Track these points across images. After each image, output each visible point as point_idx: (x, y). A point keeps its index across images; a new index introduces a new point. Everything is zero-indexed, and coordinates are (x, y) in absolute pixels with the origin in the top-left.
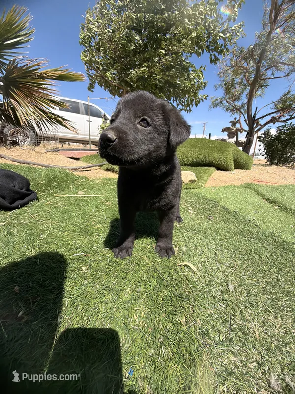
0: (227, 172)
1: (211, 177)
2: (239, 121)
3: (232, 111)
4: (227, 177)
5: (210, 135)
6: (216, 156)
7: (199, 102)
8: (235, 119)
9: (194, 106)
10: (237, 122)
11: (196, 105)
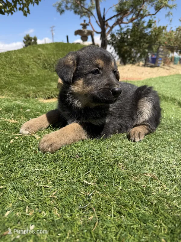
3: (80, 13)
5: (67, 37)
8: (85, 21)
10: (87, 25)
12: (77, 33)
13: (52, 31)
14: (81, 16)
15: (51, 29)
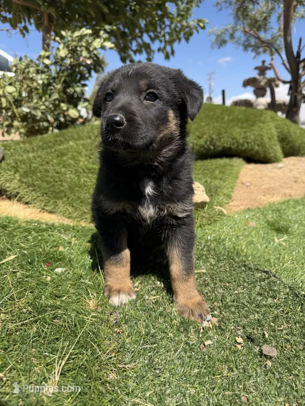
0: (269, 166)
1: (238, 181)
2: (271, 67)
3: (256, 48)
4: (272, 178)
5: (223, 92)
6: (236, 135)
7: (191, 34)
8: (264, 62)
9: (183, 41)
10: (267, 68)
11: (187, 39)
12: (248, 83)
13: (210, 79)
14: (258, 53)
15: (208, 77)
